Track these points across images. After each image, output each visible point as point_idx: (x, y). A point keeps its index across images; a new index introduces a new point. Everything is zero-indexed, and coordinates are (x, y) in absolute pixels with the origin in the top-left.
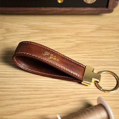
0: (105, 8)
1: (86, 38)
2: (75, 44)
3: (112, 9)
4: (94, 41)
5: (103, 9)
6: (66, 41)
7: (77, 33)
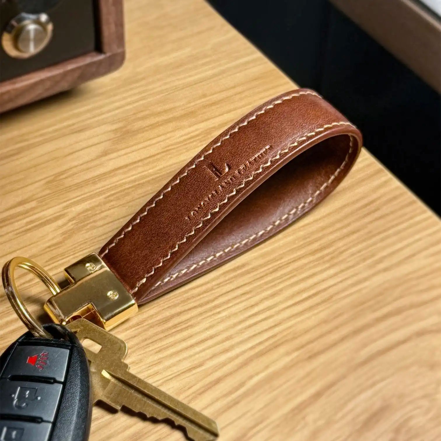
0: (94, 54)
1: (94, 183)
2: (70, 221)
3: (119, 51)
4: (135, 181)
5: (88, 60)
6: (28, 223)
7: (48, 182)
